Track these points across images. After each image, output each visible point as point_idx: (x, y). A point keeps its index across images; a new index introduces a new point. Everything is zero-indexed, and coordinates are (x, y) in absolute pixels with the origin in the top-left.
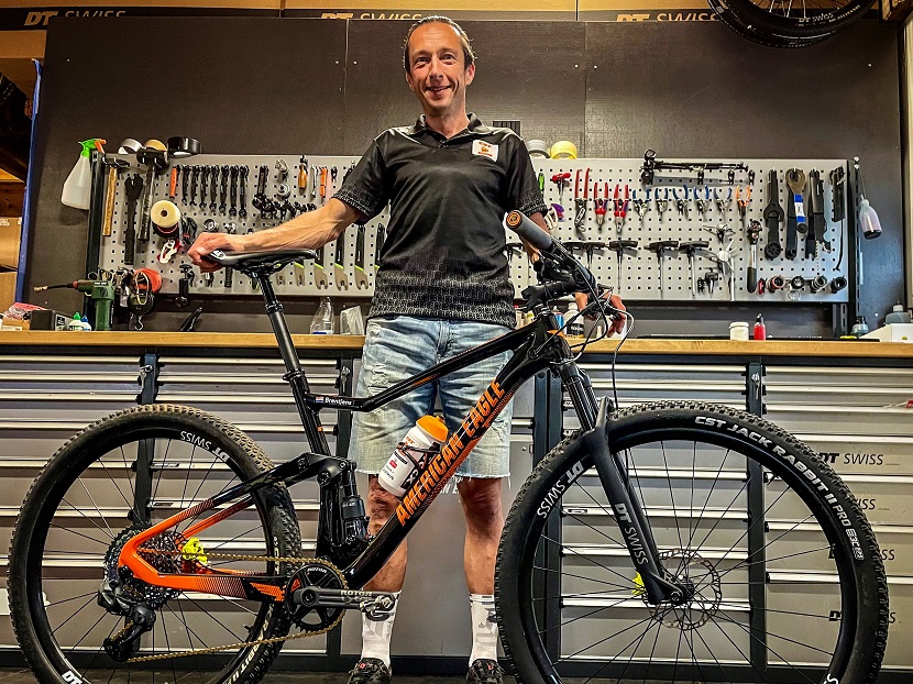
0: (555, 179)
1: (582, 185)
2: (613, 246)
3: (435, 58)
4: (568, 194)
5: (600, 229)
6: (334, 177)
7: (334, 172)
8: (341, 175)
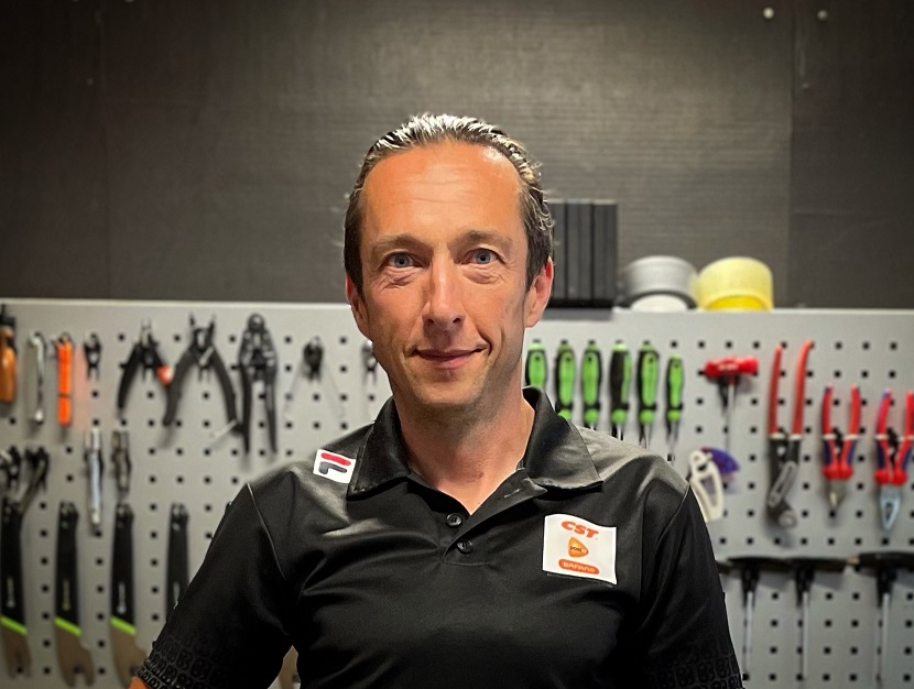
0: (712, 373)
1: (786, 389)
2: (867, 563)
3: (442, 260)
4: (748, 411)
5: (832, 514)
6: (92, 366)
7: (93, 349)
8: (115, 355)
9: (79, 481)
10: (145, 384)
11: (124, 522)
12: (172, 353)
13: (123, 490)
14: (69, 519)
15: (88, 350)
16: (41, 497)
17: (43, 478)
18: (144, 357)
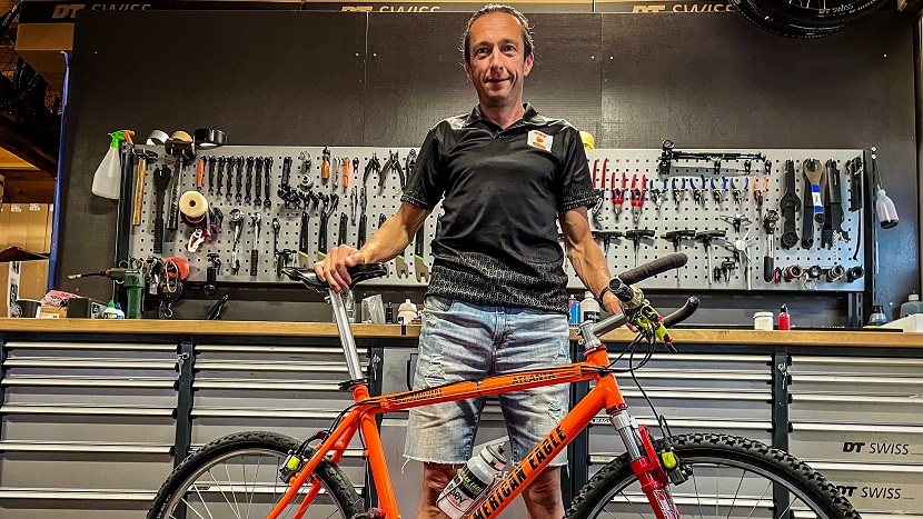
1: (599, 175)
2: (630, 235)
3: (496, 50)
5: (617, 219)
6: (355, 168)
7: (356, 162)
8: (363, 165)
9: (349, 207)
10: (374, 174)
11: (363, 219)
12: (382, 164)
13: (364, 209)
14: (344, 218)
15: (354, 162)
16: (335, 212)
17: (336, 206)
18: (374, 164)
